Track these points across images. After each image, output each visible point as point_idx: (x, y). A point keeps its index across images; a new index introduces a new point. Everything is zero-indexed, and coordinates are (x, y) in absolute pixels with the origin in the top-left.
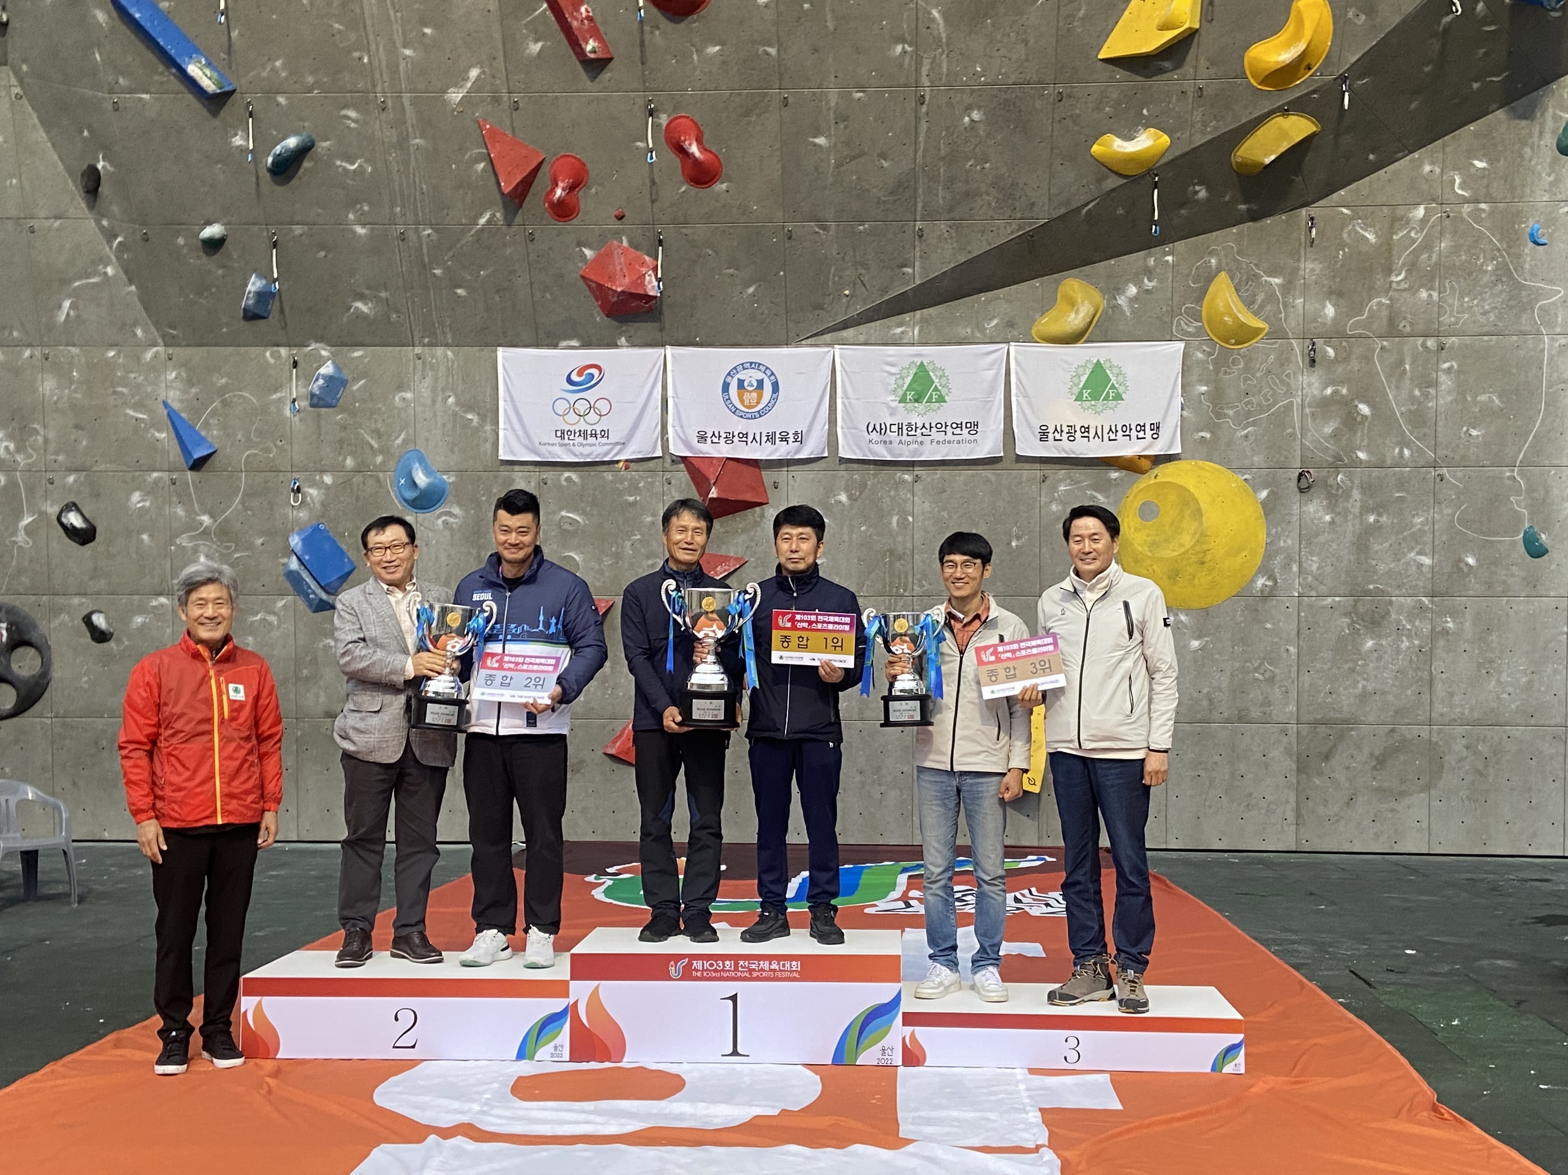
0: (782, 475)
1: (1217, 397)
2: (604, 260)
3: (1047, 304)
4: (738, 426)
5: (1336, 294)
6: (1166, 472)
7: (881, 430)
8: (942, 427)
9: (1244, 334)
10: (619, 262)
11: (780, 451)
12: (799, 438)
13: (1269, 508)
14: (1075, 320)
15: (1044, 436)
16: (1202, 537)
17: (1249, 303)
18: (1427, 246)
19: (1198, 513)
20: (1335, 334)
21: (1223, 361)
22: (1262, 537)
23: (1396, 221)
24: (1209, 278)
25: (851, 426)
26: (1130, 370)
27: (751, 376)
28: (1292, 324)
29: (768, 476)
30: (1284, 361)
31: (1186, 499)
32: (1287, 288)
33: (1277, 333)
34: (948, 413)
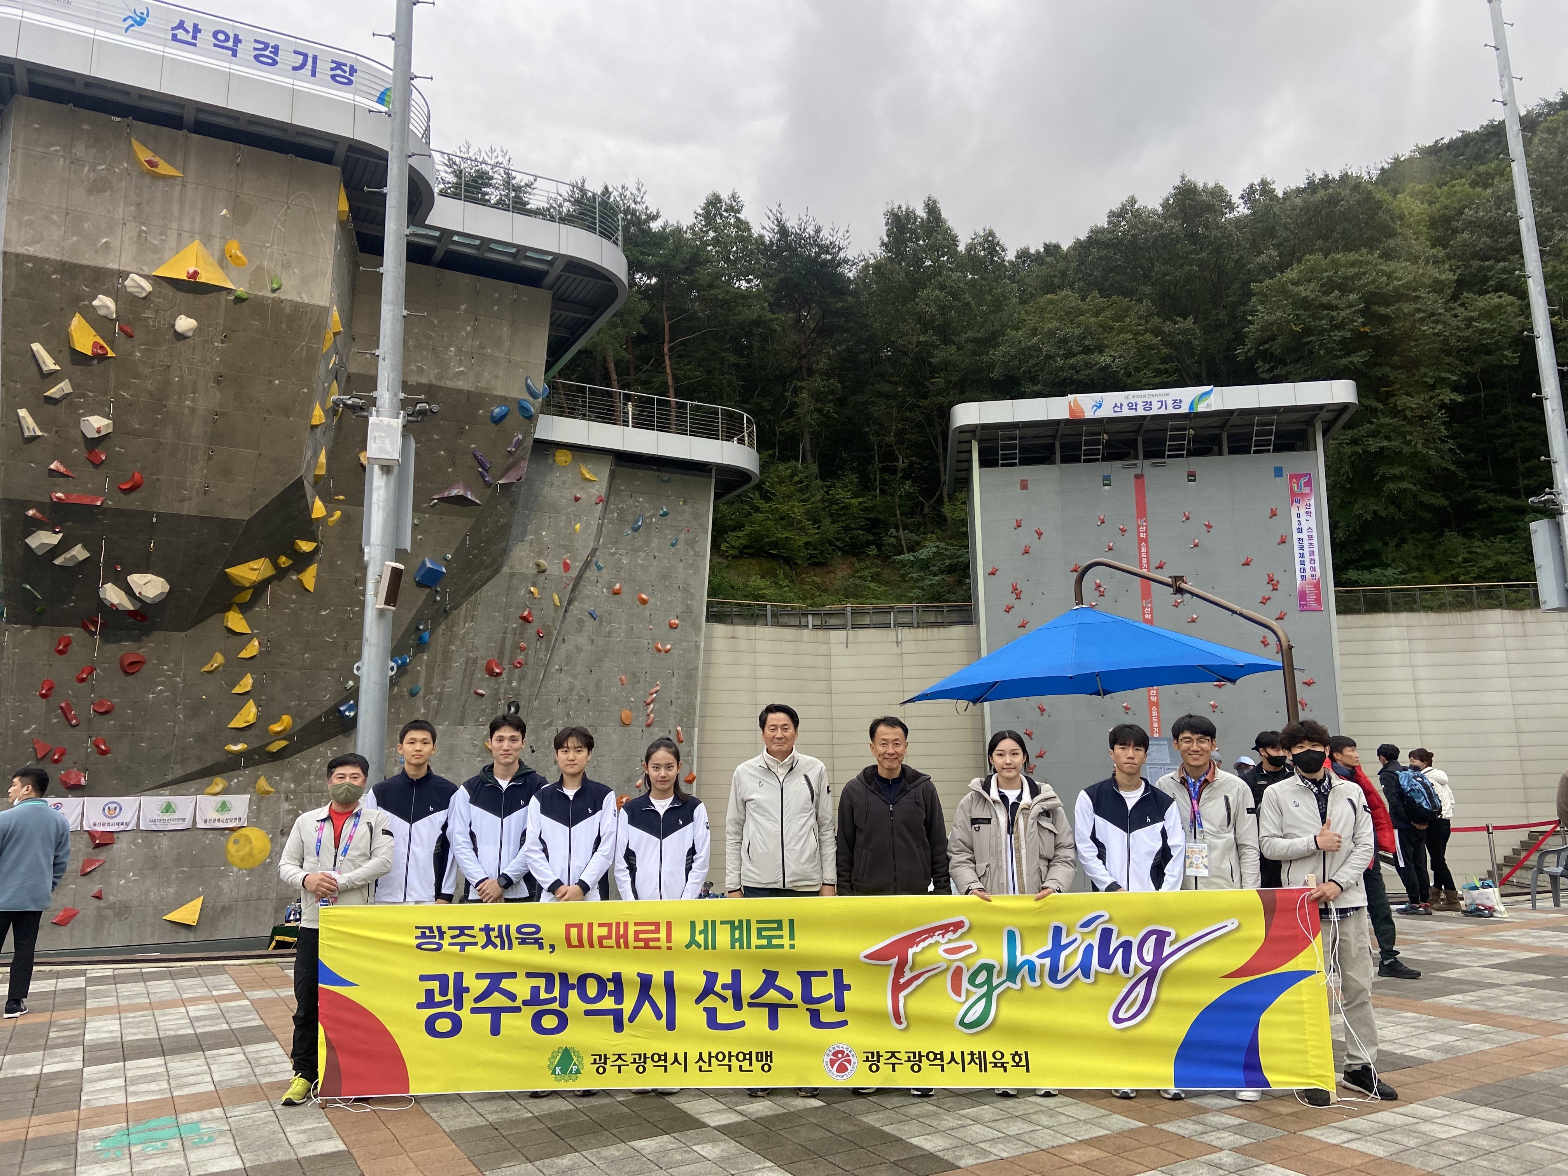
0: (120, 835)
1: (259, 810)
2: (68, 774)
3: (209, 785)
4: (107, 820)
5: (294, 782)
6: (243, 831)
7: (154, 821)
8: (174, 820)
9: (268, 792)
10: (73, 775)
11: (121, 828)
12: (127, 824)
13: (272, 840)
14: (218, 789)
15: (206, 822)
16: (252, 848)
17: (270, 784)
18: (320, 769)
19: (251, 842)
20: (293, 792)
21: (261, 800)
22: (269, 847)
23: (312, 763)
24: (259, 777)
25: (145, 819)
26: (233, 802)
27: (112, 806)
28: (282, 789)
29: (115, 835)
30: (279, 799)
31: (248, 839)
32: (281, 780)
33: (277, 792)
34: (175, 816)
